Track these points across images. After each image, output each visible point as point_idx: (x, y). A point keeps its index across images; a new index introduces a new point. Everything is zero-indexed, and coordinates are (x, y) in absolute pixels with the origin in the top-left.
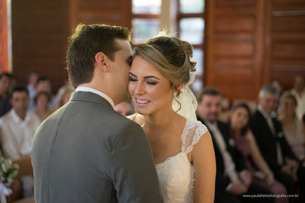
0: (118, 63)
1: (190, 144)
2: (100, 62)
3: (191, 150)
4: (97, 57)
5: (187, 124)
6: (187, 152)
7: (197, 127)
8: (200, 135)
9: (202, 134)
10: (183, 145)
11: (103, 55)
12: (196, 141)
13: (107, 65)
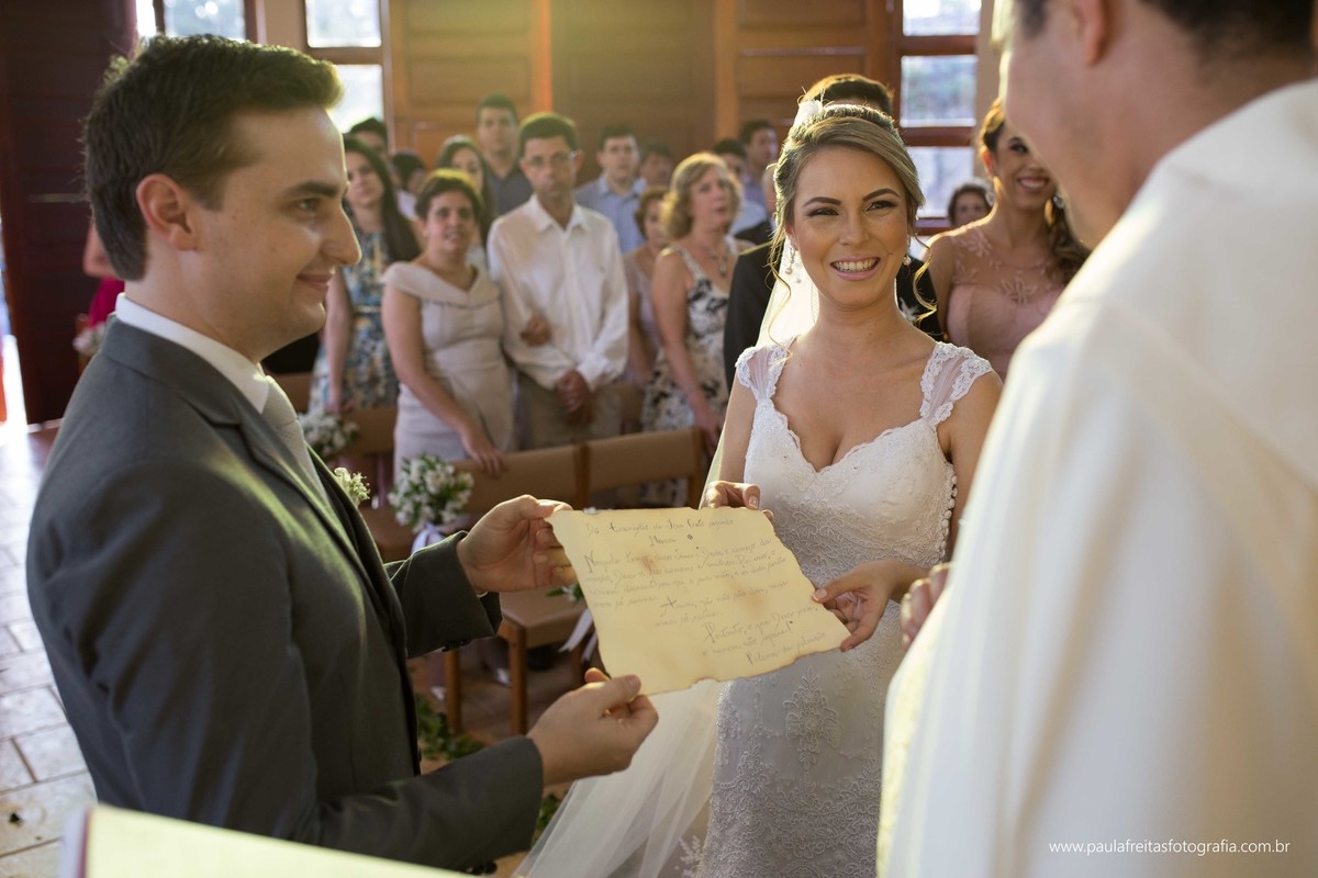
1: (946, 398)
2: (155, 212)
3: (948, 414)
6: (937, 420)
7: (962, 358)
8: (972, 375)
9: (979, 373)
10: (928, 401)
11: (171, 184)
12: (964, 390)
13: (189, 222)
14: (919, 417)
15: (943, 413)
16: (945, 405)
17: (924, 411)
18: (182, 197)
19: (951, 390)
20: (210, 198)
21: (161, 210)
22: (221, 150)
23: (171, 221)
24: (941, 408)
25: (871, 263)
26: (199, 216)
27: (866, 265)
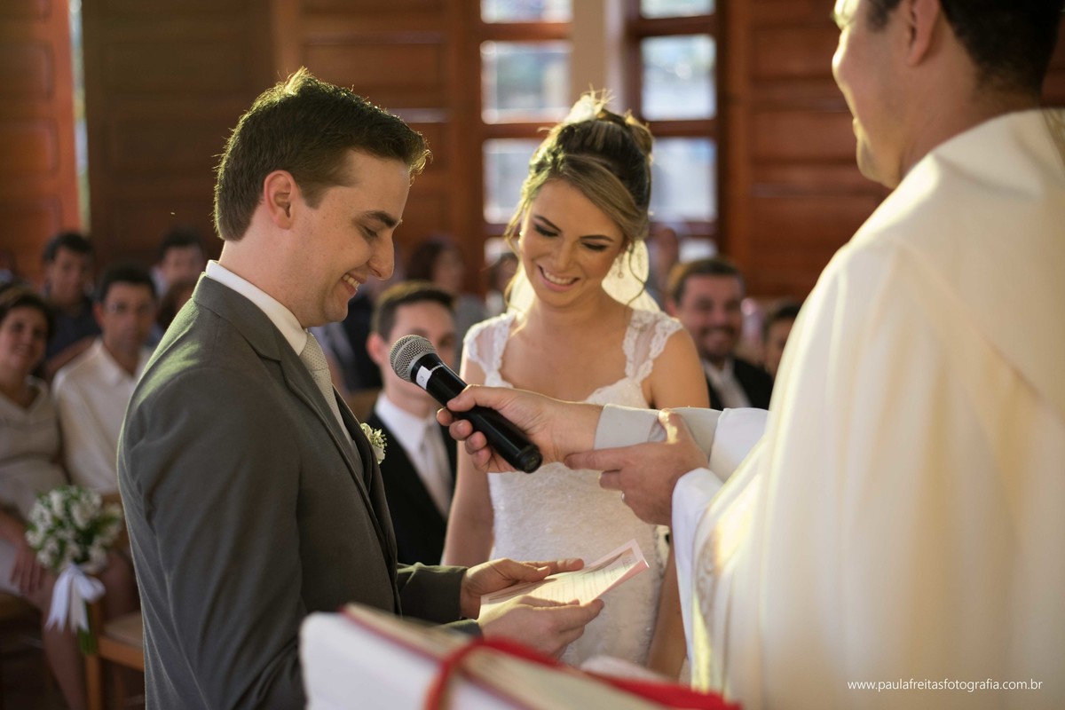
0: (324, 218)
1: (646, 357)
2: (272, 195)
3: (649, 371)
4: (272, 179)
5: (635, 317)
6: (641, 377)
7: (656, 322)
8: (665, 334)
9: (670, 332)
10: (631, 362)
11: (291, 180)
12: (659, 348)
13: (291, 210)
14: (624, 376)
15: (646, 369)
16: (646, 363)
17: (629, 370)
18: (294, 191)
19: (649, 350)
20: (312, 199)
21: (277, 195)
22: (334, 170)
23: (279, 205)
24: (642, 368)
25: (569, 281)
26: (299, 206)
27: (565, 281)
